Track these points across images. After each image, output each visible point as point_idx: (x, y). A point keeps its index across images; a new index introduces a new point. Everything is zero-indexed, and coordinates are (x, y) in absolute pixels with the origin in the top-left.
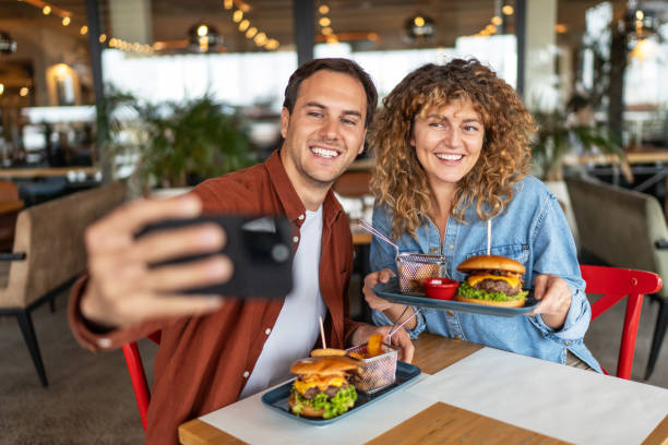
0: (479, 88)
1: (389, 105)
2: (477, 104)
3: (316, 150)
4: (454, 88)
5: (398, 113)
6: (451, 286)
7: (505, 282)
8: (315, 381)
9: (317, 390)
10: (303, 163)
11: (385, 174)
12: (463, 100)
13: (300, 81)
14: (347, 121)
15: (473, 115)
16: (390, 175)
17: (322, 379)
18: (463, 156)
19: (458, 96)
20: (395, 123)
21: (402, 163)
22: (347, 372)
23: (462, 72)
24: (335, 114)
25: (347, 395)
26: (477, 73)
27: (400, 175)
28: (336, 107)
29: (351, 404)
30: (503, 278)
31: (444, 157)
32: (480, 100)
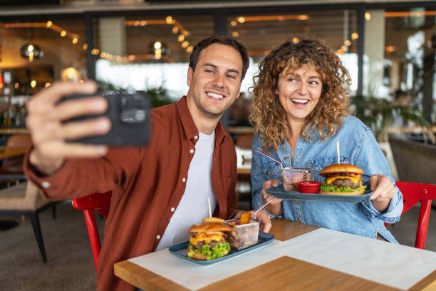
0: (319, 57)
1: (262, 68)
2: (318, 67)
3: (210, 94)
4: (304, 57)
5: (268, 73)
6: (315, 185)
7: (350, 180)
8: (203, 237)
9: (204, 243)
10: (202, 102)
11: (259, 111)
12: (309, 64)
13: (200, 50)
14: (230, 76)
15: (315, 74)
16: (263, 112)
17: (208, 236)
18: (309, 101)
19: (306, 62)
20: (266, 79)
21: (270, 104)
22: (225, 232)
23: (308, 47)
24: (222, 71)
25: (223, 247)
26: (319, 48)
27: (269, 113)
28: (223, 67)
29: (226, 252)
30: (348, 177)
31: (296, 101)
32: (320, 65)
